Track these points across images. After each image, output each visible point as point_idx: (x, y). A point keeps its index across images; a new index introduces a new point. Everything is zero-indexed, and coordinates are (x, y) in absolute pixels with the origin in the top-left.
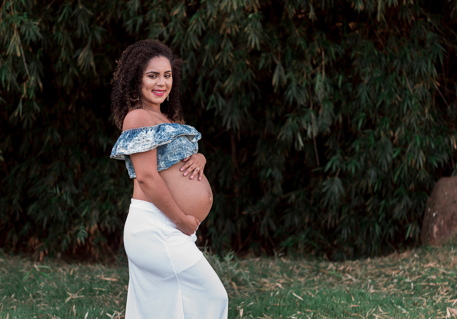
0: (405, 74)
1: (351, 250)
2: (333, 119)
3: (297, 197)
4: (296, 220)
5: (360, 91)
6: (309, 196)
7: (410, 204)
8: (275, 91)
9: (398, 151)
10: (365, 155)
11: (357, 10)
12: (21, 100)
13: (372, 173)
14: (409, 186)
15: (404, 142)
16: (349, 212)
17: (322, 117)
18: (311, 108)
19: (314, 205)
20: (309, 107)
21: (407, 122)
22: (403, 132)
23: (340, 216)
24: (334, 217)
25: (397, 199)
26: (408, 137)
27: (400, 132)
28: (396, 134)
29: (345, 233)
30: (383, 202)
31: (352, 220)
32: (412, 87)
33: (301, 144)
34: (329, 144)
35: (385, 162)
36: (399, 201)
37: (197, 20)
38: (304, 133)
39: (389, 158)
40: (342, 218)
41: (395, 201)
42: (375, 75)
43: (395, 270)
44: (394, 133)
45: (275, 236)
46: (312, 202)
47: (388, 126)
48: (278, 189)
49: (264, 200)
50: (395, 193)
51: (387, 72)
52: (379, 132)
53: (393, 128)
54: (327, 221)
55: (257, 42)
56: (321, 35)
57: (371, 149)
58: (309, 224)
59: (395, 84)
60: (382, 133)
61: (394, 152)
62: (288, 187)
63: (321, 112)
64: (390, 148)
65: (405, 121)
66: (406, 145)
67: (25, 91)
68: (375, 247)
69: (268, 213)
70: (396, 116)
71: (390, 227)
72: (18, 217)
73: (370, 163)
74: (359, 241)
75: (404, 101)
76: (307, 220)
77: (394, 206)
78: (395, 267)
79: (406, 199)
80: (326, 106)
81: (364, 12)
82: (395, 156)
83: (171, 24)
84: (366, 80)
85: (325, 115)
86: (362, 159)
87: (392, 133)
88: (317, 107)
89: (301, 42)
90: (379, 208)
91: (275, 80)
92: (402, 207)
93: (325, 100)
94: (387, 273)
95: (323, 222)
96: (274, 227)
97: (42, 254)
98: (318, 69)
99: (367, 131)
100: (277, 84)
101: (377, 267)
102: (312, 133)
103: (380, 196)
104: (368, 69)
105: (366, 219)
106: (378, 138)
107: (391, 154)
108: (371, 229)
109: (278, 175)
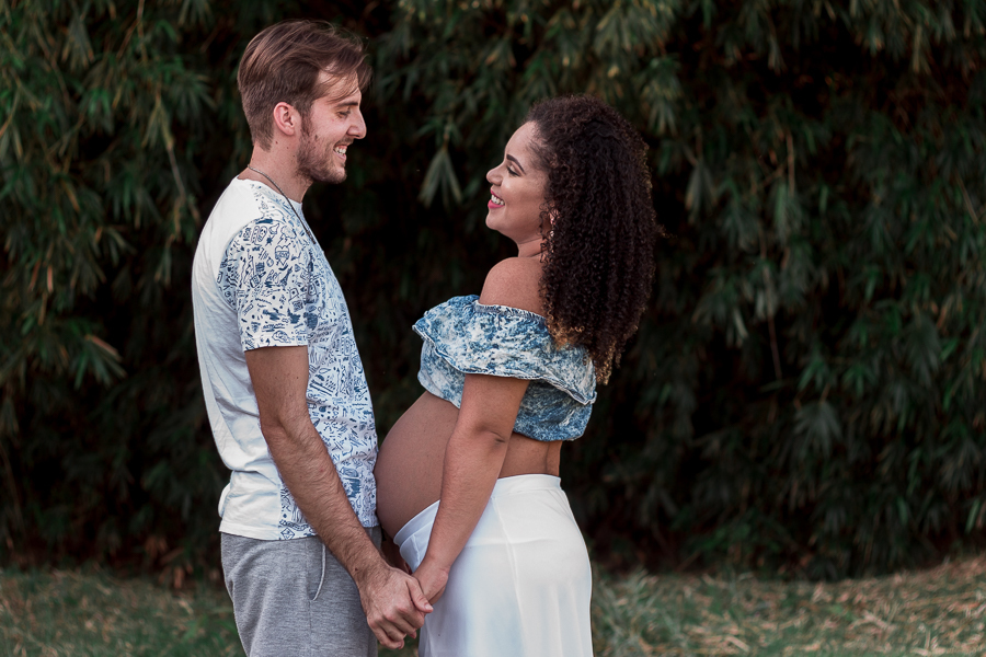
0: (960, 182)
1: (844, 556)
2: (810, 277)
3: (724, 444)
4: (725, 494)
5: (870, 218)
6: (747, 442)
7: (977, 458)
8: (692, 219)
9: (952, 346)
10: (880, 354)
11: (869, 50)
12: (168, 246)
13: (898, 392)
14: (973, 416)
15: (962, 326)
16: (837, 474)
17: (789, 275)
18: (763, 257)
19: (759, 460)
20: (758, 253)
21: (970, 281)
22: (960, 307)
23: (818, 483)
24: (804, 487)
25: (949, 446)
26: (972, 317)
27: (953, 304)
28: (945, 310)
29: (833, 520)
30: (916, 454)
31: (848, 493)
32: (977, 209)
33: (742, 331)
34: (799, 331)
35: (924, 371)
36: (953, 452)
37: (539, 74)
38: (748, 309)
39: (934, 361)
40: (824, 486)
41: (941, 452)
42: (898, 184)
43: (966, 601)
44: (940, 306)
45: (676, 526)
46: (752, 453)
47: (927, 293)
48: (683, 428)
49: (650, 452)
50: (944, 434)
51: (922, 178)
52: (908, 306)
53: (939, 296)
54: (788, 496)
55: (671, 119)
56: (784, 103)
57: (895, 341)
58: (751, 500)
59: (943, 205)
60: (915, 308)
61: (944, 348)
62: (704, 422)
63: (785, 264)
64: (934, 341)
65: (965, 281)
66: (966, 333)
67: (177, 227)
68: (898, 550)
69: (660, 477)
70: (945, 271)
71: (931, 505)
72: (124, 494)
73: (891, 371)
74: (864, 537)
75: (961, 238)
76: (745, 491)
77: (939, 463)
78: (966, 595)
79: (968, 448)
80: (799, 252)
81: (883, 53)
82: (945, 355)
83: (481, 83)
84: (878, 195)
85: (795, 271)
86: (876, 362)
87: (934, 308)
88: (776, 255)
89: (742, 116)
90: (906, 467)
91: (692, 197)
92: (960, 462)
93: (794, 240)
94: (951, 608)
95: (780, 497)
96: (671, 508)
97: (179, 573)
98: (779, 173)
99: (883, 304)
100: (697, 206)
101: (922, 595)
102: (765, 309)
103: (910, 439)
104: (883, 172)
105: (875, 488)
106: (907, 319)
107: (936, 353)
108: (890, 510)
109: (685, 398)
